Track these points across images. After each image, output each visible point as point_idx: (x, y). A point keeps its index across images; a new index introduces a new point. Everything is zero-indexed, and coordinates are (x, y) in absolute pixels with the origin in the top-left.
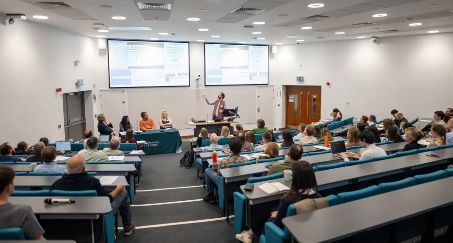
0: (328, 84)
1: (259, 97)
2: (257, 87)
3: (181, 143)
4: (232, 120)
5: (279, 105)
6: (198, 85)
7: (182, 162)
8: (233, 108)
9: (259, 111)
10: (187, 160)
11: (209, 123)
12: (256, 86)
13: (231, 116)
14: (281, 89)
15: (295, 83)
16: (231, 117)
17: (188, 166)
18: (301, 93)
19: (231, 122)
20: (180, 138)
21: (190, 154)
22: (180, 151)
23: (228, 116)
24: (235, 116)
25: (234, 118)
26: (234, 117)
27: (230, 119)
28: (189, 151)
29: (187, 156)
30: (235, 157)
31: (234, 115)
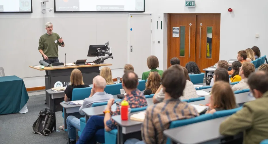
0: (230, 10)
1: (131, 29)
2: (130, 16)
3: (27, 98)
4: (102, 62)
5: (159, 42)
6: (44, 11)
7: (37, 127)
8: (103, 43)
9: (131, 50)
10: (44, 122)
11: (68, 67)
12: (127, 14)
13: (100, 55)
14: (162, 18)
15: (182, 9)
16: (99, 57)
17: (47, 132)
18: (190, 24)
19: (100, 64)
20: (26, 91)
21: (49, 114)
22: (25, 110)
23: (95, 56)
24: (106, 55)
25: (105, 59)
26: (104, 57)
27: (99, 59)
28: (46, 109)
29: (44, 117)
30: (175, 104)
31: (104, 54)
